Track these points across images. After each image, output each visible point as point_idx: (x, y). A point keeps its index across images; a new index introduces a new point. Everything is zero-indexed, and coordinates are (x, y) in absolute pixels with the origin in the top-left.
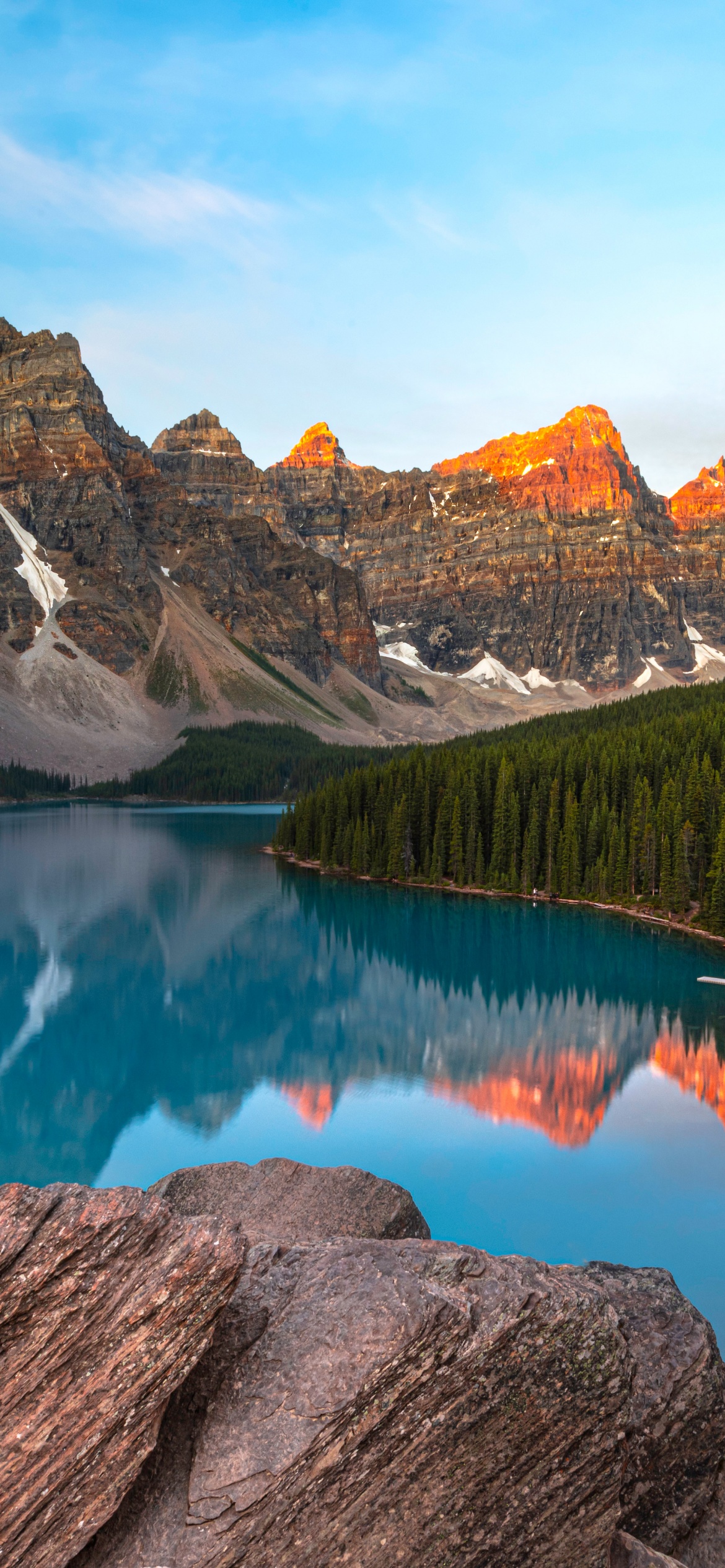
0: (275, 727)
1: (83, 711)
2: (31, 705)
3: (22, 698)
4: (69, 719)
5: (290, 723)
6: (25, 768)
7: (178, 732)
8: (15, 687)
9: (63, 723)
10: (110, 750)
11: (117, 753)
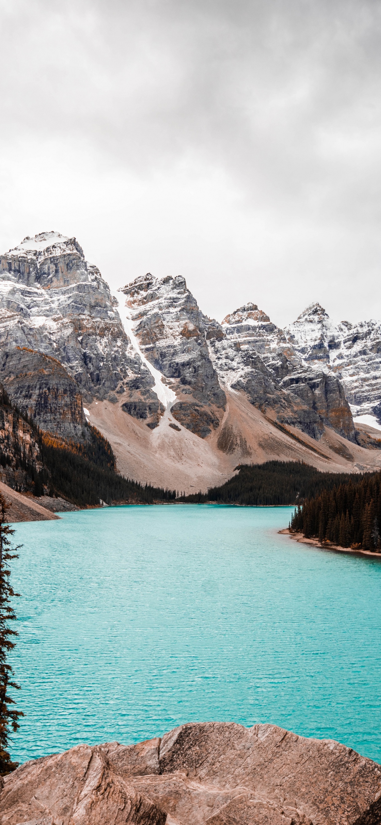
0: (291, 463)
1: (183, 457)
2: (157, 455)
3: (153, 452)
4: (176, 462)
5: (299, 461)
6: (153, 487)
7: (235, 467)
8: (149, 446)
9: (173, 464)
10: (197, 477)
11: (201, 479)
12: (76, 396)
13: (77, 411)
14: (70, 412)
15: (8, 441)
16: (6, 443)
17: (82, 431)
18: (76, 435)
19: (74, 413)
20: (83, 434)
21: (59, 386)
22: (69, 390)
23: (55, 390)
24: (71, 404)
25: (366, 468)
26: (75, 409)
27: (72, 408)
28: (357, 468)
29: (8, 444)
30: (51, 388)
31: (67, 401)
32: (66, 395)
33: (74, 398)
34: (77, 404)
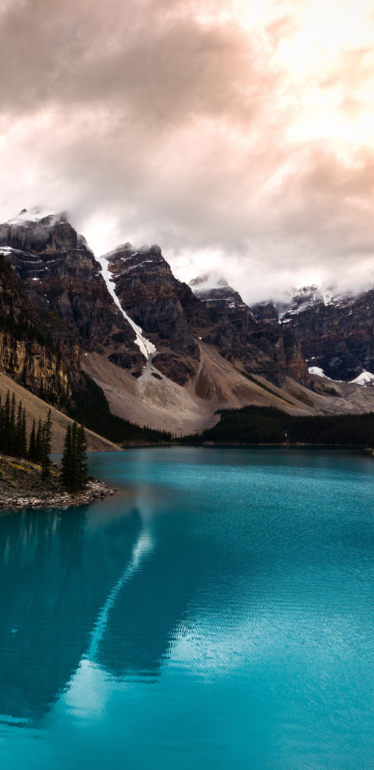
0: (264, 407)
1: (167, 403)
2: (144, 401)
3: (140, 398)
4: (162, 407)
5: (272, 406)
6: (150, 429)
7: (215, 412)
8: (136, 393)
9: (159, 409)
10: (183, 421)
11: (187, 422)
12: (74, 347)
13: (75, 361)
14: (69, 361)
15: (54, 380)
16: (53, 382)
17: (79, 378)
18: (75, 381)
19: (73, 362)
20: (80, 382)
21: (60, 337)
22: (69, 342)
23: (57, 341)
24: (70, 354)
25: (330, 412)
26: (74, 359)
27: (71, 357)
28: (321, 413)
29: (54, 383)
30: (53, 339)
31: (67, 351)
32: (66, 346)
33: (73, 348)
34: (75, 354)
